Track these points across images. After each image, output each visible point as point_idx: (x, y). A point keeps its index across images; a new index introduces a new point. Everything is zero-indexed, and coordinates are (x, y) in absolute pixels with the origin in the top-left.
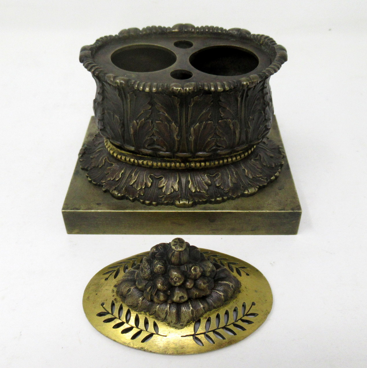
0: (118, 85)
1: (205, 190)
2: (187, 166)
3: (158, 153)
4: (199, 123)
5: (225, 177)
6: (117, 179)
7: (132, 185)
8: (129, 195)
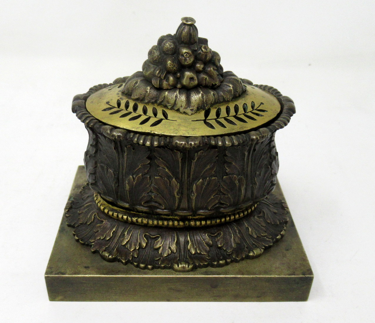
0: (115, 138)
1: (206, 251)
2: (187, 224)
3: (155, 211)
4: (203, 180)
5: (228, 237)
6: (107, 238)
7: (124, 246)
8: (122, 257)
